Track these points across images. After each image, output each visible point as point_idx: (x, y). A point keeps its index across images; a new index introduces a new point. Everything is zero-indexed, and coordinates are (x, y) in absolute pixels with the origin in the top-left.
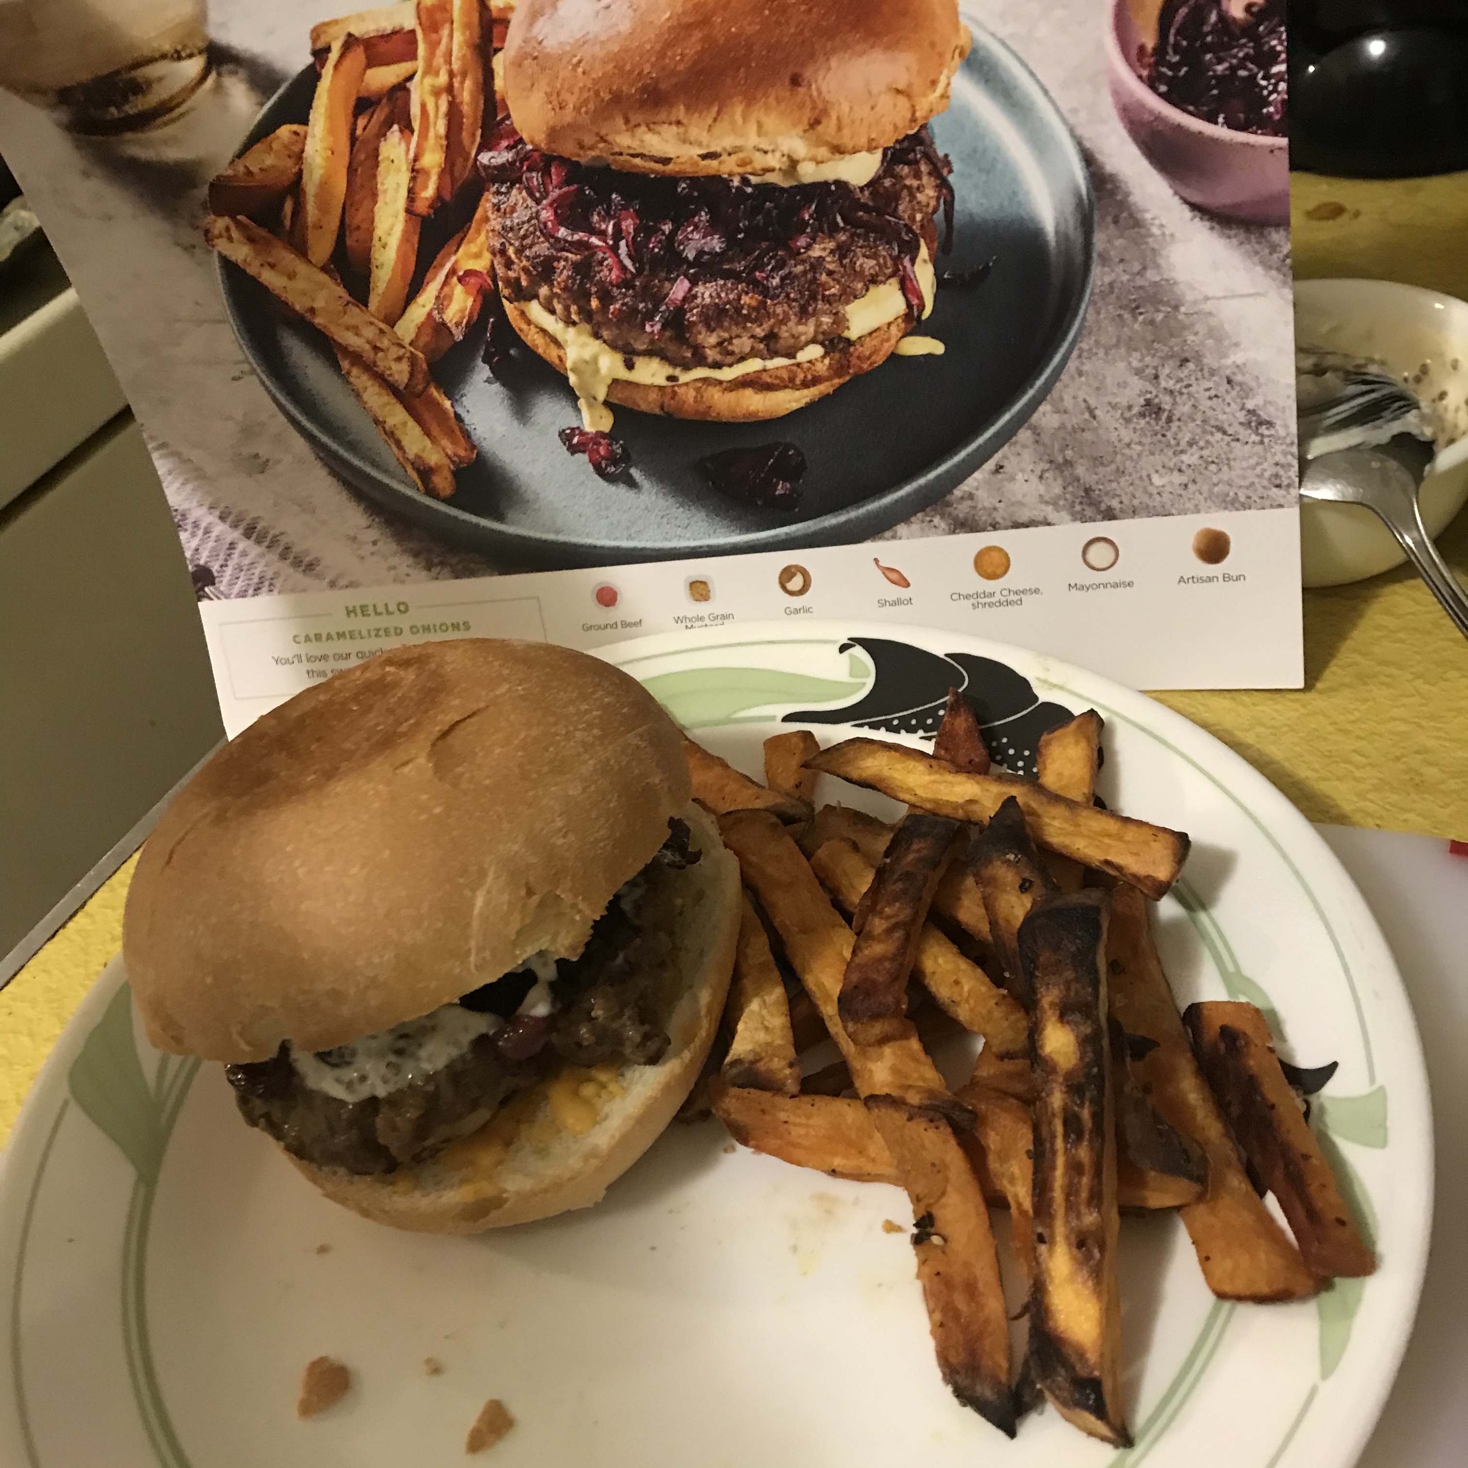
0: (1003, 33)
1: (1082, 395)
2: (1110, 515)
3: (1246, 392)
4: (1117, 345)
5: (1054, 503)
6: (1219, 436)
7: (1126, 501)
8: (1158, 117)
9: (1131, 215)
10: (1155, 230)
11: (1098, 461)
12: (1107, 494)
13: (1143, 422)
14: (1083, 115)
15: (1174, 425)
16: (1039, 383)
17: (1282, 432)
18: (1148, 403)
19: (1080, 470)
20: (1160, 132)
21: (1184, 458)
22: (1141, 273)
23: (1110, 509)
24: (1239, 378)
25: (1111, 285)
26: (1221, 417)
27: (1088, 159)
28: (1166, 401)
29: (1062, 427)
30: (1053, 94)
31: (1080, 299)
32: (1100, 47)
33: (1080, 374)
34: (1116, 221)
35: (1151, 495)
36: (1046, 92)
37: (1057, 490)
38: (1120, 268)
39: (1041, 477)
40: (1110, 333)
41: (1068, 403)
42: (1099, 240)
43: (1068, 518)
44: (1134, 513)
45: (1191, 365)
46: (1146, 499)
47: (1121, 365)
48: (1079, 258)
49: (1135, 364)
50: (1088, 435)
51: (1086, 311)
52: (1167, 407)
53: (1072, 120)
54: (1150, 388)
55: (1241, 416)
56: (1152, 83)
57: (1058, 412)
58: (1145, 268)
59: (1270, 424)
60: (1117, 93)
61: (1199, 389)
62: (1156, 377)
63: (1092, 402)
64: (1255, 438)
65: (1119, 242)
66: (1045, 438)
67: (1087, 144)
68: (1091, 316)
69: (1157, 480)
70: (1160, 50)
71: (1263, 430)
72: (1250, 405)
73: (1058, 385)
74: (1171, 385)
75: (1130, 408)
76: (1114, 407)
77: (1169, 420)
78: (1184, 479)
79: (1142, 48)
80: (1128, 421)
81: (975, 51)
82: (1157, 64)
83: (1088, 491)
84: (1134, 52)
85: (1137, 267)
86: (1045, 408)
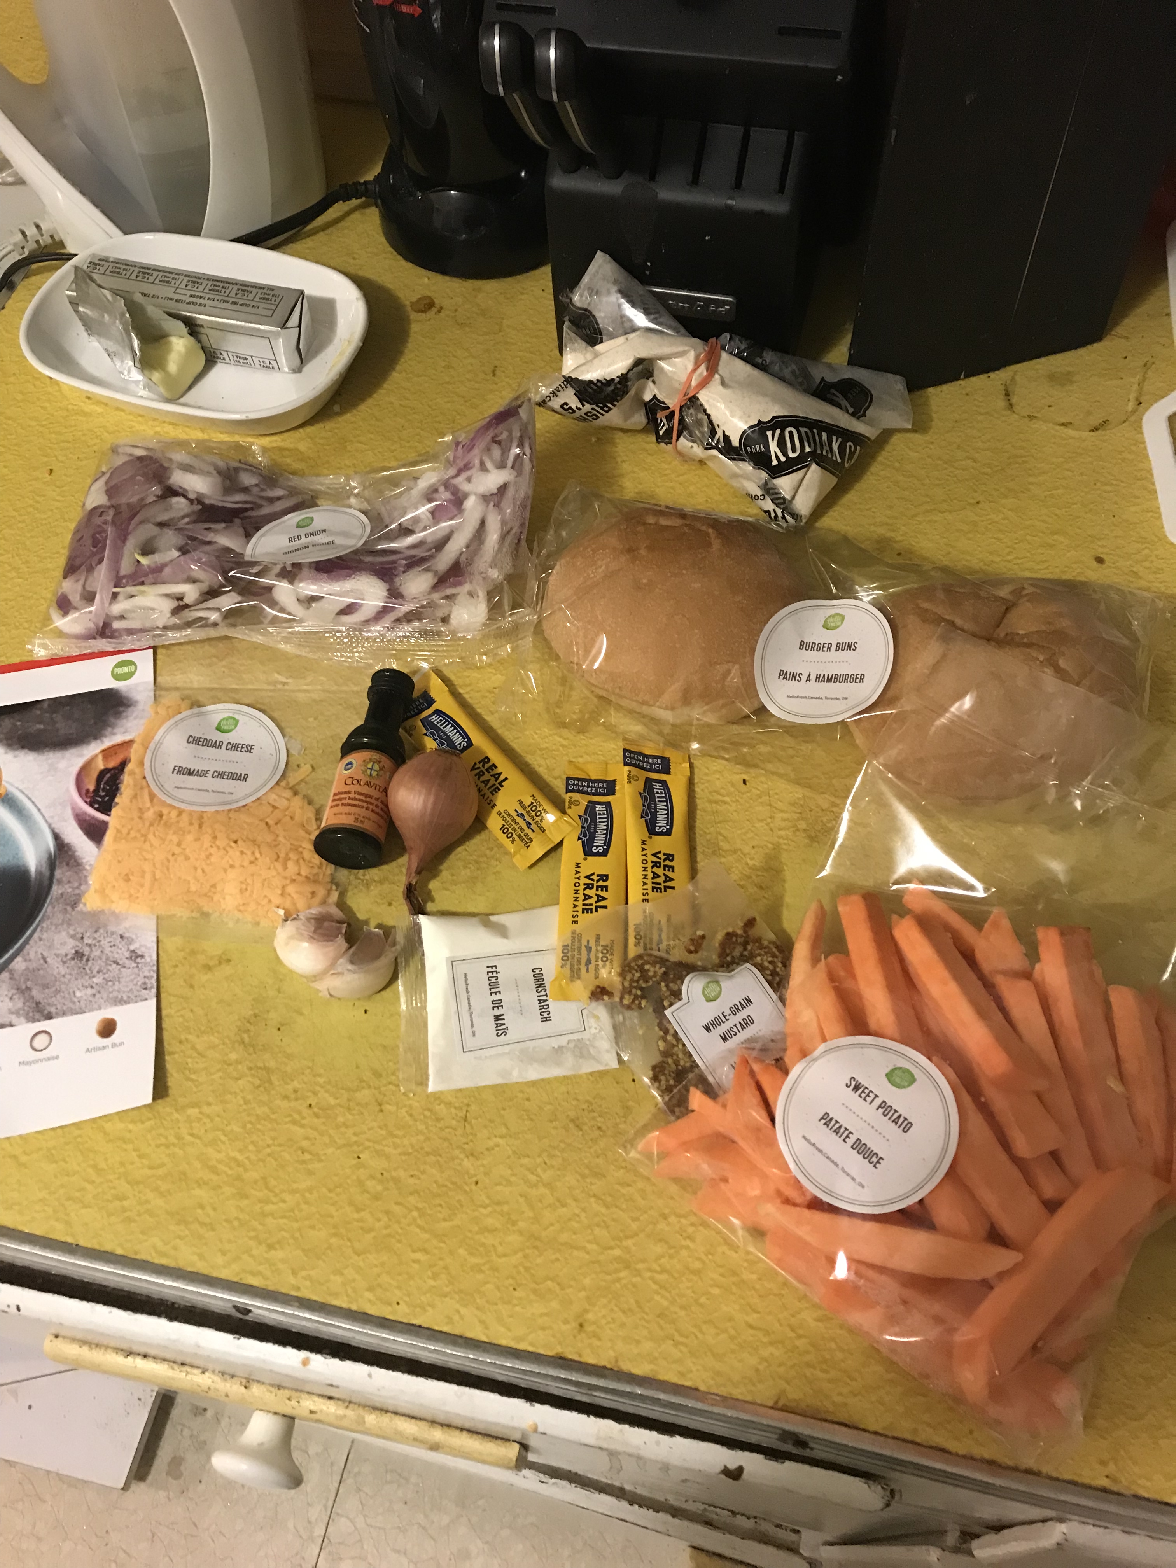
0: (21, 787)
1: (40, 951)
2: (49, 1017)
3: (131, 941)
4: (62, 924)
5: (17, 1013)
6: (114, 966)
7: (59, 1007)
8: (93, 818)
9: (76, 861)
10: (87, 867)
11: (46, 986)
12: (49, 1004)
13: (73, 962)
14: (56, 819)
15: (90, 963)
16: (16, 946)
17: (148, 960)
18: (77, 952)
19: (35, 993)
20: (93, 825)
21: (95, 980)
22: (78, 888)
23: (50, 1013)
24: (127, 935)
25: (62, 894)
26: (116, 956)
27: (57, 837)
28: (86, 951)
29: (27, 969)
30: (43, 810)
31: (45, 901)
32: (68, 790)
33: (41, 939)
34: (68, 864)
35: (74, 1003)
36: (39, 810)
37: (20, 1004)
38: (67, 886)
39: (11, 999)
40: (60, 917)
41: (32, 955)
42: (58, 873)
43: (22, 1020)
44: (64, 1014)
45: (101, 931)
46: (71, 1005)
47: (64, 934)
48: (46, 882)
49: (72, 932)
50: (41, 972)
51: (47, 908)
52: (86, 953)
53: (50, 821)
54: (78, 944)
55: (127, 954)
56: (91, 805)
57: (25, 960)
58: (80, 885)
59: (142, 956)
60: (73, 809)
61: (105, 943)
62: (82, 938)
63: (45, 954)
64: (134, 965)
65: (68, 874)
66: (16, 976)
67: (57, 831)
68: (50, 909)
69: (78, 994)
70: (96, 791)
71: (139, 960)
72: (132, 948)
73: (27, 947)
74: (90, 941)
75: (66, 955)
76: (57, 956)
77: (88, 960)
78: (94, 991)
79: (88, 791)
80: (64, 962)
81: (7, 795)
82: (93, 797)
83: (38, 1004)
84: (84, 792)
85: (76, 884)
86: (19, 959)
